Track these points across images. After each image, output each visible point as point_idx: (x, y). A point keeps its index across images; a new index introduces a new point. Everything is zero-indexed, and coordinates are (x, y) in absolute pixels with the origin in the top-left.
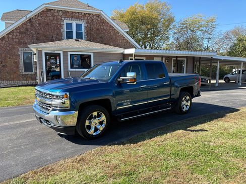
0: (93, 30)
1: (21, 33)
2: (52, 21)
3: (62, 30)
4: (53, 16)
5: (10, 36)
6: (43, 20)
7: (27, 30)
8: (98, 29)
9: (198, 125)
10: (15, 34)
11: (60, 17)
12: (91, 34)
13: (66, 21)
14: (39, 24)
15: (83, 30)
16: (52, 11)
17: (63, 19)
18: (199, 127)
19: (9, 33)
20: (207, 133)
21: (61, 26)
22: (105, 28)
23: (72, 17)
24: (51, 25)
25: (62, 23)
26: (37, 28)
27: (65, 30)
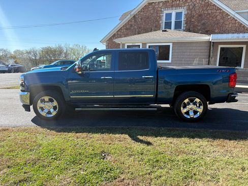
0: (194, 16)
1: (127, 29)
2: (152, 14)
3: (161, 22)
4: (154, 9)
5: (119, 33)
6: (145, 15)
7: (131, 26)
8: (200, 15)
9: (161, 136)
10: (122, 31)
11: (160, 9)
12: (191, 21)
13: (166, 12)
14: (141, 19)
15: (183, 19)
16: (153, 4)
17: (163, 10)
18: (150, 139)
19: (119, 31)
20: (150, 147)
21: (160, 17)
22: (210, 12)
23: (172, 6)
24: (151, 18)
25: (161, 15)
26: (139, 23)
27: (164, 21)
